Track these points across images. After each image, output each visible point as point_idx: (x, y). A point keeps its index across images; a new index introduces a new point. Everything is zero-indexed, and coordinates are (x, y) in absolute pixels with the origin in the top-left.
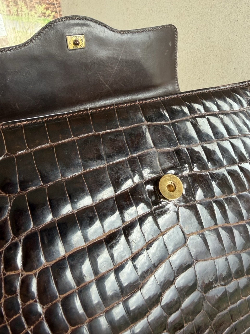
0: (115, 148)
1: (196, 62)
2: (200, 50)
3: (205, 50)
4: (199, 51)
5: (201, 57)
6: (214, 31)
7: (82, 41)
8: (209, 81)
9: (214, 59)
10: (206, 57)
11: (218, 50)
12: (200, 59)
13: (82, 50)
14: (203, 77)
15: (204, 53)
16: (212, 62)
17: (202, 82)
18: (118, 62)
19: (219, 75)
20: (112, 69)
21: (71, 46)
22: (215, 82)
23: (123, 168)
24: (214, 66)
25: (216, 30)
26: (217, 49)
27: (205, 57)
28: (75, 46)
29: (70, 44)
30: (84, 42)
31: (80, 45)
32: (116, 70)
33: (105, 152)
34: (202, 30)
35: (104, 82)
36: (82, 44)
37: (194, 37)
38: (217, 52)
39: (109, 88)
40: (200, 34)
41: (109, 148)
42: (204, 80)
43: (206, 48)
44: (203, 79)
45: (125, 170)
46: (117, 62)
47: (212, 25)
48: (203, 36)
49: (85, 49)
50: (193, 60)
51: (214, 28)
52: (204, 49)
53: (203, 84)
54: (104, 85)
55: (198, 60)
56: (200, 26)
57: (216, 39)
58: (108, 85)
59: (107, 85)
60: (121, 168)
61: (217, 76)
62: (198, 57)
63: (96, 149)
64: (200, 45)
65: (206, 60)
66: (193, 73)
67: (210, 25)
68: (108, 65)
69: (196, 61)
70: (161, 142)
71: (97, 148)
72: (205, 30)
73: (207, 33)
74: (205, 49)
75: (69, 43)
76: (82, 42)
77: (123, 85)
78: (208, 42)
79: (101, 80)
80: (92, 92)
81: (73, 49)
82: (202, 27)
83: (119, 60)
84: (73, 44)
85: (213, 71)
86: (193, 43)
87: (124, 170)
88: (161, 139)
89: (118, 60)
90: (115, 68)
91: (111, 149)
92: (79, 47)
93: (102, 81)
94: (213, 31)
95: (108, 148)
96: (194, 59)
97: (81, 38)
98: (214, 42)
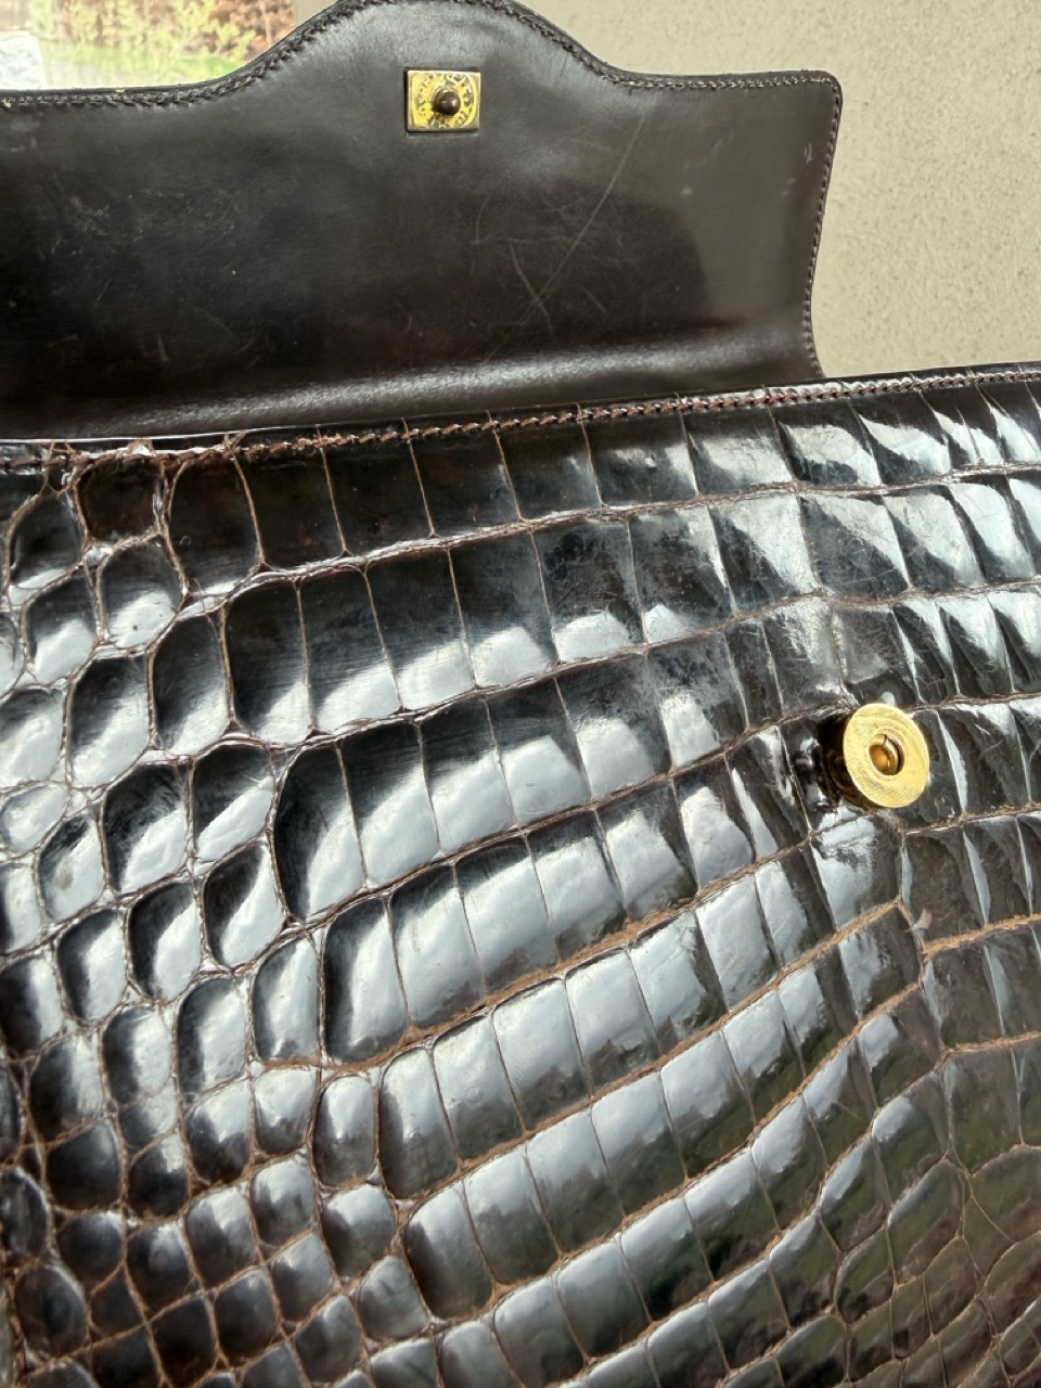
0: (680, 580)
1: (855, 244)
2: (876, 196)
3: (896, 196)
4: (871, 196)
5: (876, 226)
6: (936, 115)
7: (467, 100)
8: (910, 324)
9: (934, 233)
10: (901, 225)
11: (951, 193)
12: (874, 231)
13: (465, 136)
14: (885, 307)
15: (894, 208)
16: (926, 246)
17: (879, 329)
18: (599, 206)
19: (954, 301)
20: (570, 231)
21: (421, 117)
22: (936, 330)
23: (711, 665)
24: (932, 262)
25: (946, 112)
26: (948, 191)
27: (895, 226)
28: (437, 118)
29: (418, 105)
30: (475, 106)
31: (457, 115)
32: (584, 239)
33: (644, 591)
34: (885, 109)
35: (528, 285)
36: (468, 115)
37: (854, 140)
38: (945, 204)
39: (544, 310)
40: (875, 126)
41: (662, 576)
42: (886, 321)
43: (901, 184)
44: (884, 316)
45: (716, 676)
46: (595, 207)
47: (928, 90)
48: (889, 135)
49: (476, 135)
50: (846, 236)
51: (940, 100)
52: (891, 190)
53: (884, 337)
54: (528, 297)
55: (863, 237)
56: (879, 93)
57: (946, 149)
58: (543, 297)
59: (537, 299)
60: (703, 666)
61: (945, 303)
62: (865, 223)
63: (612, 578)
64: (874, 175)
65: (901, 238)
66: (844, 289)
67: (921, 89)
68: (557, 214)
69: (859, 240)
70: (848, 568)
71: (613, 572)
72: (900, 108)
73: (907, 122)
74: (897, 189)
75: (417, 101)
76: (467, 104)
77: (599, 305)
78: (912, 160)
79: (520, 272)
80: (475, 321)
81: (428, 128)
82: (889, 98)
83: (604, 198)
84: (428, 106)
85: (929, 283)
86: (846, 166)
87: (711, 672)
88: (849, 556)
89: (600, 195)
90: (579, 231)
91: (666, 584)
92: (452, 123)
93: (519, 280)
94: (931, 115)
95: (656, 579)
96: (850, 232)
97: (468, 87)
98: (935, 161)
